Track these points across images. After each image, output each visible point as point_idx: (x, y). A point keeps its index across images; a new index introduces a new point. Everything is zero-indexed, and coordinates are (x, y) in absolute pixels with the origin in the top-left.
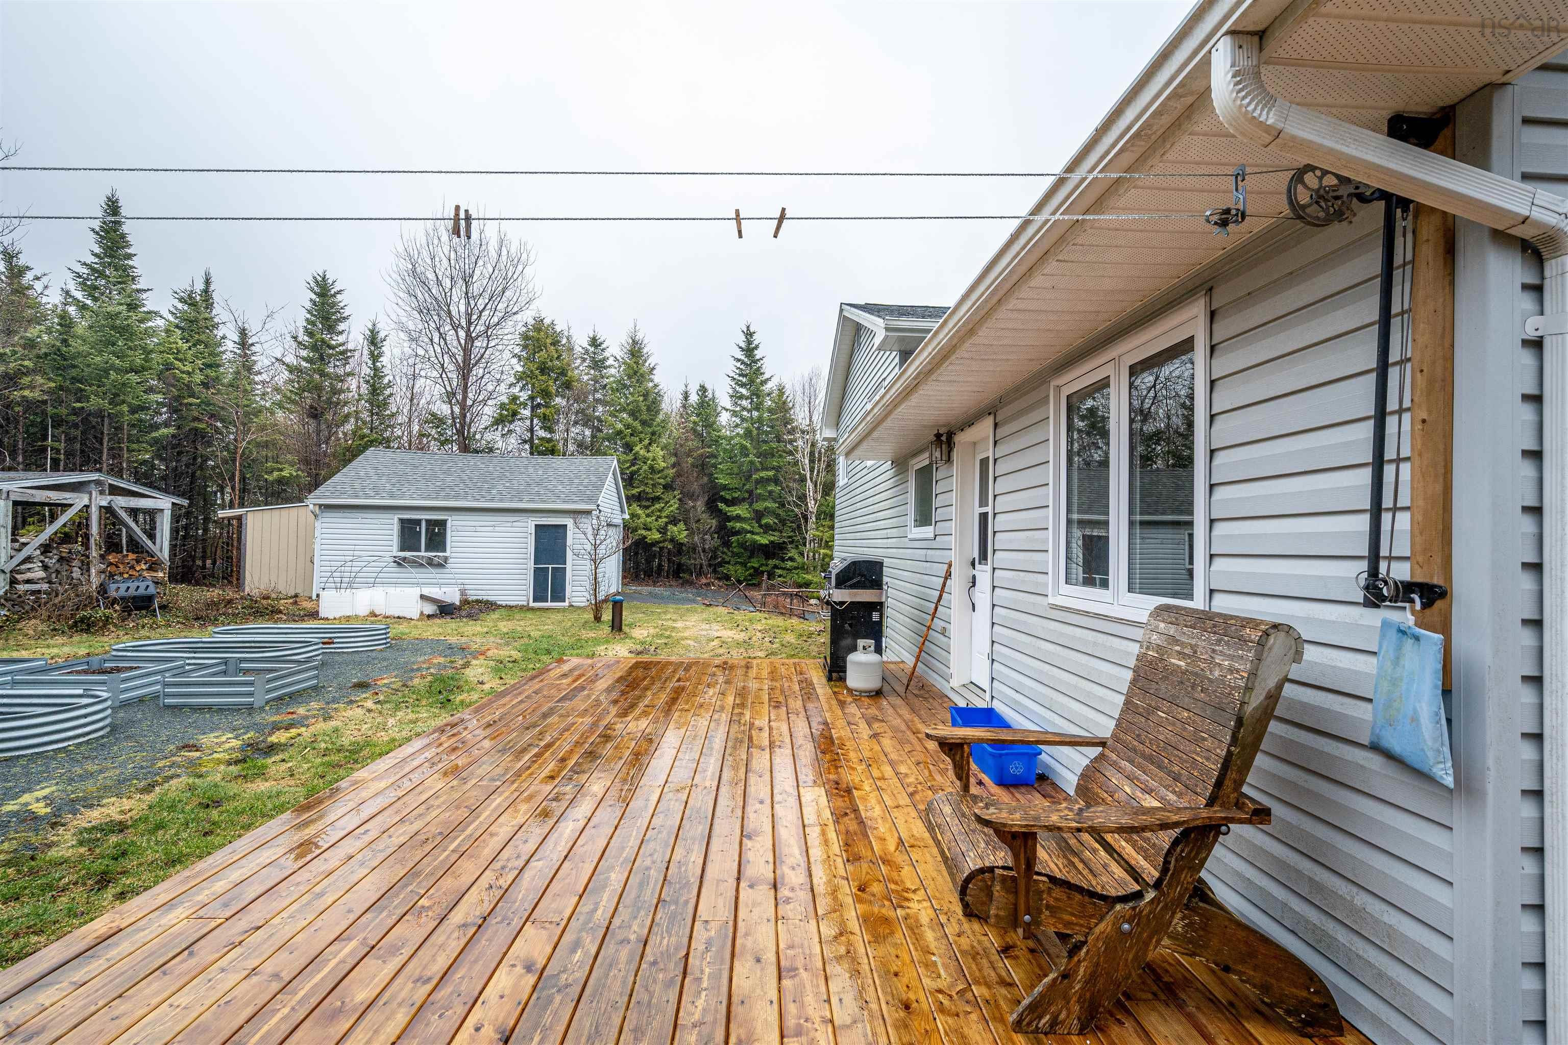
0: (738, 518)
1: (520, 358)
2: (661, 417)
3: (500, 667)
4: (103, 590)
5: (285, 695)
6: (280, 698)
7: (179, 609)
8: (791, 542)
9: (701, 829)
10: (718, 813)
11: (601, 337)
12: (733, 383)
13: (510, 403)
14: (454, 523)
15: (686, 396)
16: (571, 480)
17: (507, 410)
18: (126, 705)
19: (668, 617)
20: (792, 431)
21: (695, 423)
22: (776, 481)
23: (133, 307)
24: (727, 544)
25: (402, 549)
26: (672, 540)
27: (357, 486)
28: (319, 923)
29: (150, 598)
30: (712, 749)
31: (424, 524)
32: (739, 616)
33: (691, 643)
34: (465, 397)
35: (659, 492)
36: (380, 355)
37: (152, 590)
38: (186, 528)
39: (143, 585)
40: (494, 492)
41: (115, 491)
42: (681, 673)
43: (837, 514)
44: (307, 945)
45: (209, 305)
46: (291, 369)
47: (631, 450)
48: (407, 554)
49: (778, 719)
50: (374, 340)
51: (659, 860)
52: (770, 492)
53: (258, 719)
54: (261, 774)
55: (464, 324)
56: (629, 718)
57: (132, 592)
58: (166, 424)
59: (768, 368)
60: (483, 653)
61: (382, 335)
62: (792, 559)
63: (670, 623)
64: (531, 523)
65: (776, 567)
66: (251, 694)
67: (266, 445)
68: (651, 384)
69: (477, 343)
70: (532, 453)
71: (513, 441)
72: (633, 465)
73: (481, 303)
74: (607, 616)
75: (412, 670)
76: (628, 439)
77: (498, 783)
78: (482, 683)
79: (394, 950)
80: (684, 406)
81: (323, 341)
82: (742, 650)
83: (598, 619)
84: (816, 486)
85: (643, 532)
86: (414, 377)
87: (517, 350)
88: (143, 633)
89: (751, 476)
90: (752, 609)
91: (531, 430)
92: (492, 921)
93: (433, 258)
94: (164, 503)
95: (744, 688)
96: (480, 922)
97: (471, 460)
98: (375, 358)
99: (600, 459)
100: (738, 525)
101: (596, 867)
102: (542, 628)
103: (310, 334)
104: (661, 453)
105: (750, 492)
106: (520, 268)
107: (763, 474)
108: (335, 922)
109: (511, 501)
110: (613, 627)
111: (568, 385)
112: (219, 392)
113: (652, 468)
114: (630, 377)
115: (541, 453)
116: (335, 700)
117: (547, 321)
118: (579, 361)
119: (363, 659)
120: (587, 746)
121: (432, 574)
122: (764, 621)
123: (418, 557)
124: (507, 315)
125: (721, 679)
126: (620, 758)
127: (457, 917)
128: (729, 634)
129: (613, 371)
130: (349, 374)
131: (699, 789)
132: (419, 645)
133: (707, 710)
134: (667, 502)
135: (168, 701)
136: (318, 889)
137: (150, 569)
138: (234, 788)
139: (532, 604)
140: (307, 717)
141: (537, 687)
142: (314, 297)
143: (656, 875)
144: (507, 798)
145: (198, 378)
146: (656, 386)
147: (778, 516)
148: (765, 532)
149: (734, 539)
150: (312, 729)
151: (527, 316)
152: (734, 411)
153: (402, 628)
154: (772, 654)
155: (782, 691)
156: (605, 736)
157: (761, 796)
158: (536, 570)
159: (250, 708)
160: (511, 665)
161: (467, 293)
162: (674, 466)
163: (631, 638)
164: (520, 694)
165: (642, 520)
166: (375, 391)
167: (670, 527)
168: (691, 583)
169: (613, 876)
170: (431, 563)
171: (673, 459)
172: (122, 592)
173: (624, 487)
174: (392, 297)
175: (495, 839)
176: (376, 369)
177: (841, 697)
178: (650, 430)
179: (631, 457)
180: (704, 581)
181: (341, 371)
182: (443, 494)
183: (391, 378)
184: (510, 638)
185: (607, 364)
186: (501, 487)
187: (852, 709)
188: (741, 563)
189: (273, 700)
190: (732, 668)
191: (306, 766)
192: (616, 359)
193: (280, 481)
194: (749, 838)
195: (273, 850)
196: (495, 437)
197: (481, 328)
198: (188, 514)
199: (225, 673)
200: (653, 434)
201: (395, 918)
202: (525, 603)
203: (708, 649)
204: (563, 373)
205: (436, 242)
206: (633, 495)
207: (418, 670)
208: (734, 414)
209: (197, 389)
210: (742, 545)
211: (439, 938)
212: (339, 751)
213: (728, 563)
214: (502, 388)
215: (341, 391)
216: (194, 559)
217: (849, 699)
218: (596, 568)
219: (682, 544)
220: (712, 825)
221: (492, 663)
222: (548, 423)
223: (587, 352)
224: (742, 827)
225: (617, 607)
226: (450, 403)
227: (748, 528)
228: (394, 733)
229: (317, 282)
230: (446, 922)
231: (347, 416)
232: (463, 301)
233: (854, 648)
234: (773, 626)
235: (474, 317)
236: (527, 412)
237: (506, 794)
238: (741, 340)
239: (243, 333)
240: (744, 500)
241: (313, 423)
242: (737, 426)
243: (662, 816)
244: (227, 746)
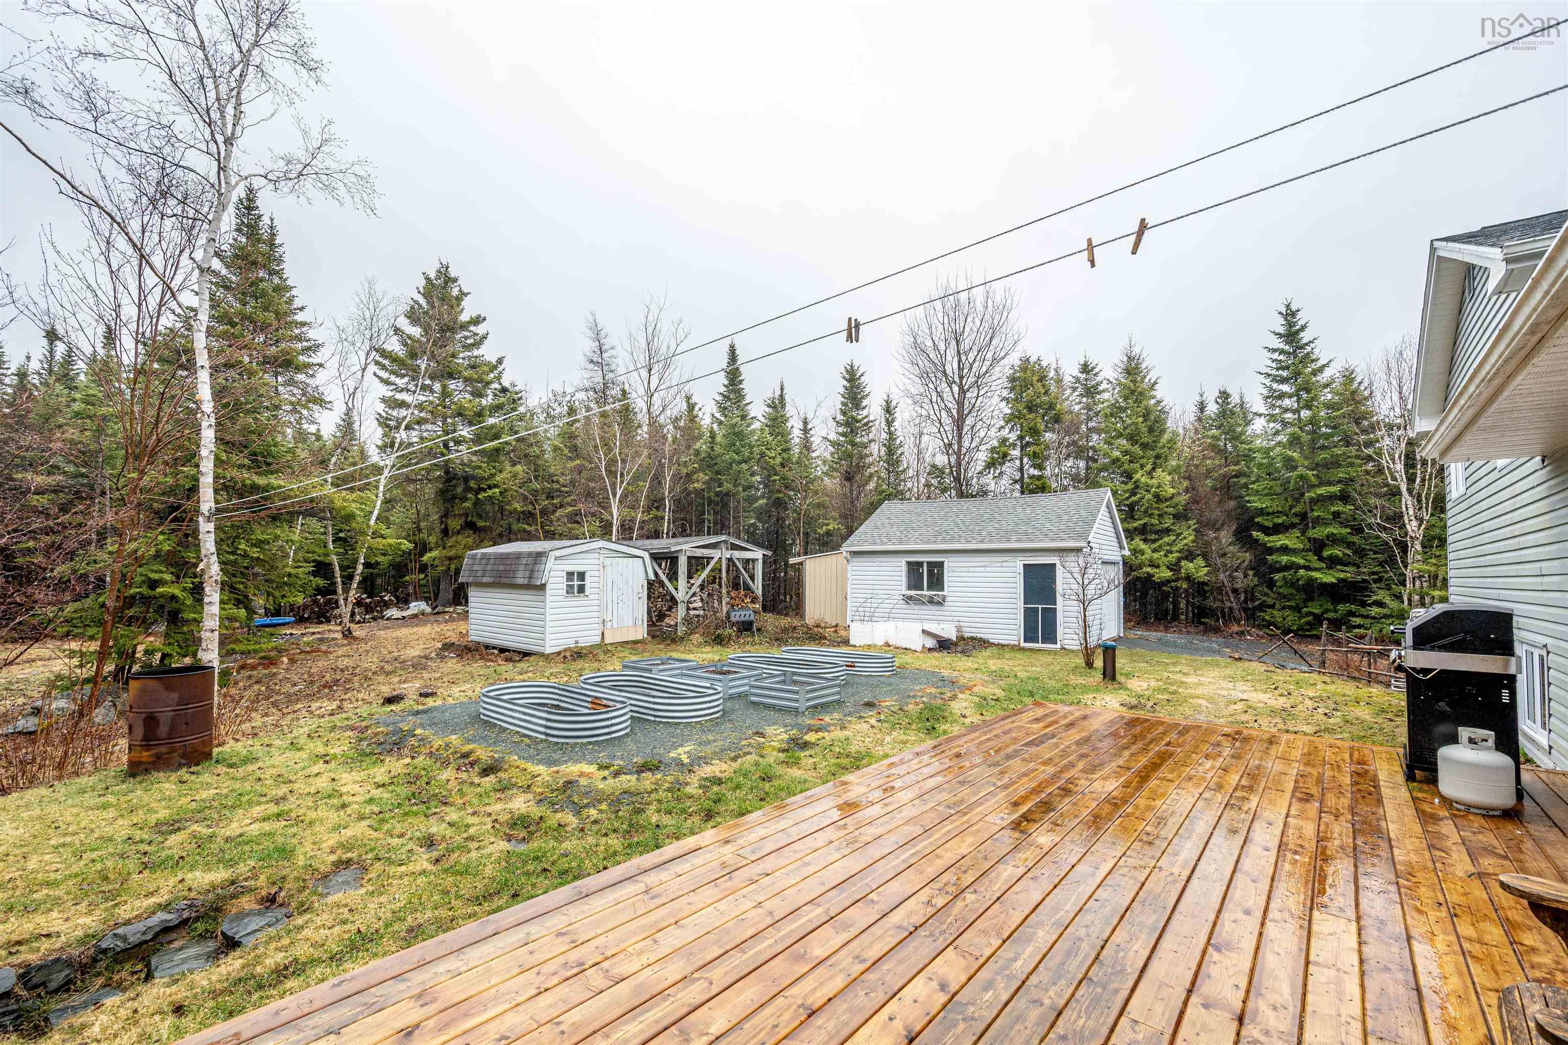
0: (1285, 550)
1: (1006, 400)
2: (1166, 437)
3: (983, 703)
4: (728, 616)
5: (819, 704)
6: (815, 707)
7: (767, 631)
8: (1379, 580)
9: (1154, 920)
10: (1181, 907)
11: (1093, 360)
12: (1267, 382)
13: (1000, 446)
14: (950, 564)
15: (1202, 407)
16: (1059, 517)
17: (998, 453)
18: (731, 697)
19: (1178, 669)
20: (1373, 428)
21: (1213, 437)
22: (1344, 498)
23: (743, 417)
24: (1271, 584)
25: (909, 588)
26: (1188, 578)
27: (876, 534)
28: (802, 885)
29: (751, 623)
30: (1192, 831)
31: (925, 565)
32: (1280, 676)
33: (1204, 703)
34: (960, 447)
35: (1168, 522)
36: (893, 421)
37: (752, 618)
38: (775, 572)
39: (748, 613)
40: (984, 533)
41: (734, 547)
42: (1173, 736)
43: (1450, 539)
44: (794, 898)
45: (783, 406)
46: (833, 444)
47: (1131, 478)
48: (913, 593)
49: (1301, 816)
50: (889, 409)
51: (1094, 935)
52: (1336, 515)
53: (800, 720)
54: (797, 763)
55: (957, 379)
56: (1096, 776)
57: (742, 619)
58: (762, 497)
59: (1322, 353)
60: (970, 689)
61: (894, 404)
62: (1380, 604)
63: (1178, 677)
64: (1018, 564)
65: (1352, 614)
66: (797, 701)
67: (819, 505)
68: (1153, 402)
69: (968, 395)
70: (1022, 493)
71: (1005, 482)
72: (1134, 494)
73: (971, 357)
74: (1099, 663)
75: (909, 696)
76: (1126, 466)
77: (953, 812)
78: (964, 717)
79: (846, 926)
80: (1199, 419)
81: (852, 417)
82: (1278, 720)
83: (1089, 664)
84: (1419, 501)
85: (1149, 570)
86: (921, 434)
87: (1005, 393)
88: (748, 647)
89: (1303, 494)
90: (1306, 669)
91: (1021, 469)
92: (922, 932)
93: (930, 328)
94: (758, 554)
95: (1258, 767)
96: (912, 929)
97: (967, 505)
98: (889, 423)
99: (1092, 492)
100: (1284, 559)
101: (1026, 919)
102: (1029, 669)
103: (844, 413)
104: (1169, 478)
105: (1303, 516)
106: (1005, 314)
107: (1322, 491)
108: (812, 888)
109: (1000, 542)
110: (1105, 675)
111: (1057, 419)
112: (791, 469)
113: (1157, 496)
114: (1126, 399)
115: (1032, 492)
116: (850, 714)
117: (1033, 359)
118: (1068, 391)
119: (872, 682)
120: (1043, 795)
121: (932, 610)
122: (1320, 686)
123: (921, 595)
124: (995, 360)
125: (1226, 752)
126: (1076, 816)
127: (896, 917)
128: (1259, 697)
129: (1106, 396)
130: (870, 442)
131: (1163, 874)
132: (920, 675)
133: (1198, 785)
134: (1179, 535)
135: (753, 698)
136: (806, 859)
137: (752, 602)
138: (780, 770)
139: (1023, 644)
140: (829, 725)
141: (1007, 728)
142: (845, 383)
143: (1087, 950)
144: (957, 827)
145: (779, 460)
146: (1159, 402)
147: (1350, 545)
148: (1330, 568)
149: (1277, 577)
150: (832, 735)
151: (1014, 359)
152: (1273, 416)
153: (907, 658)
154: (1326, 730)
155: (1319, 781)
156: (1064, 789)
157: (1250, 904)
158: (1026, 610)
159: (796, 710)
160: (993, 703)
161: (958, 351)
162: (1187, 490)
163: (1127, 689)
164: (990, 731)
165: (1147, 556)
166: (890, 451)
167: (1183, 563)
168: (1216, 630)
169: (1041, 933)
170: (931, 601)
171: (1186, 484)
172: (737, 618)
173: (1122, 521)
174: (901, 370)
175: (939, 861)
176: (890, 433)
177: (1426, 807)
178: (1153, 453)
179: (1130, 486)
180: (1236, 628)
181: (865, 440)
182: (940, 538)
183: (902, 438)
184: (998, 676)
185: (1101, 388)
186: (990, 529)
187: (1447, 828)
188: (1290, 608)
189: (811, 707)
190: (1246, 740)
191: (824, 763)
192: (1110, 382)
193: (828, 533)
194: (1218, 949)
195: (786, 821)
196: (988, 480)
197: (972, 380)
198: (775, 562)
199: (784, 682)
200: (1158, 457)
201: (851, 901)
202: (1016, 643)
203: (1226, 712)
204: (1051, 406)
205: (932, 312)
206: (1136, 529)
207: (914, 697)
208: (1272, 418)
209: (778, 468)
210: (1293, 584)
211: (877, 930)
212: (848, 756)
213: (1272, 607)
214: (993, 432)
215: (867, 456)
216: (779, 593)
217: (1444, 813)
218: (1085, 610)
219: (1204, 584)
220: (1169, 918)
221: (977, 699)
222: (1038, 460)
223: (1078, 380)
224: (1212, 933)
225: (1109, 652)
226: (948, 454)
227: (1302, 562)
228: (887, 749)
229: (847, 371)
230: (885, 919)
231: (871, 476)
232: (956, 359)
233: (1453, 739)
234: (1334, 694)
235: (966, 371)
236: (1016, 453)
237: (958, 823)
238: (1279, 325)
239: (805, 423)
240: (1293, 526)
241: (847, 484)
242: (1277, 433)
243: (1110, 889)
244: (780, 737)
